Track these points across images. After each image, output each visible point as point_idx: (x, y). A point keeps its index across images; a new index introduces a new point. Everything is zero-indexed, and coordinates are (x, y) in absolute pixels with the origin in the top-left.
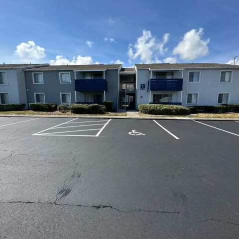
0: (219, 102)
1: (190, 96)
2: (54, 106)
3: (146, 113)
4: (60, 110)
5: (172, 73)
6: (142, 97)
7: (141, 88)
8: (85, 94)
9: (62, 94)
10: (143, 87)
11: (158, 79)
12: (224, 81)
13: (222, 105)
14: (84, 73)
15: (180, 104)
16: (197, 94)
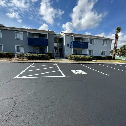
0: (102, 55)
1: (90, 51)
2: (12, 54)
3: (73, 60)
4: (18, 57)
5: (82, 39)
6: (67, 51)
7: (67, 45)
8: (33, 47)
9: (17, 47)
10: (68, 45)
11: (76, 42)
12: (104, 45)
13: (103, 56)
14: (33, 34)
15: (87, 55)
16: (93, 50)
